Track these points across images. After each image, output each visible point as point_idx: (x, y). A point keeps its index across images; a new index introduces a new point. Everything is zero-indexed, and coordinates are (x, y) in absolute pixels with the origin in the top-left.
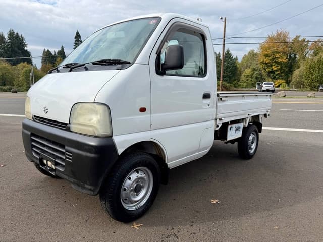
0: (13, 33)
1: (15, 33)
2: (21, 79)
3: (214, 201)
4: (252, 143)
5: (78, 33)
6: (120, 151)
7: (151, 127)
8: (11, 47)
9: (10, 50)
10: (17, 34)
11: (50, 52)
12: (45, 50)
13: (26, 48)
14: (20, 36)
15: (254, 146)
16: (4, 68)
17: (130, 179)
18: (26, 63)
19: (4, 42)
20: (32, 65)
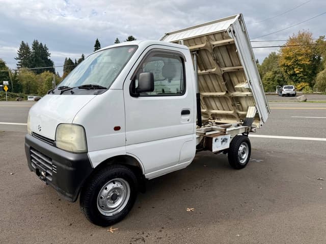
0: (37, 43)
1: (39, 43)
2: (44, 87)
3: (189, 210)
4: (243, 153)
5: (97, 41)
6: (95, 165)
7: (126, 143)
8: (36, 57)
9: (34, 60)
10: (41, 44)
11: (71, 61)
12: (66, 58)
13: (49, 58)
14: (44, 46)
15: (245, 156)
16: (29, 77)
17: (106, 189)
18: (49, 71)
19: (29, 52)
20: (54, 73)
